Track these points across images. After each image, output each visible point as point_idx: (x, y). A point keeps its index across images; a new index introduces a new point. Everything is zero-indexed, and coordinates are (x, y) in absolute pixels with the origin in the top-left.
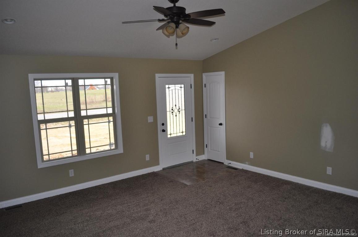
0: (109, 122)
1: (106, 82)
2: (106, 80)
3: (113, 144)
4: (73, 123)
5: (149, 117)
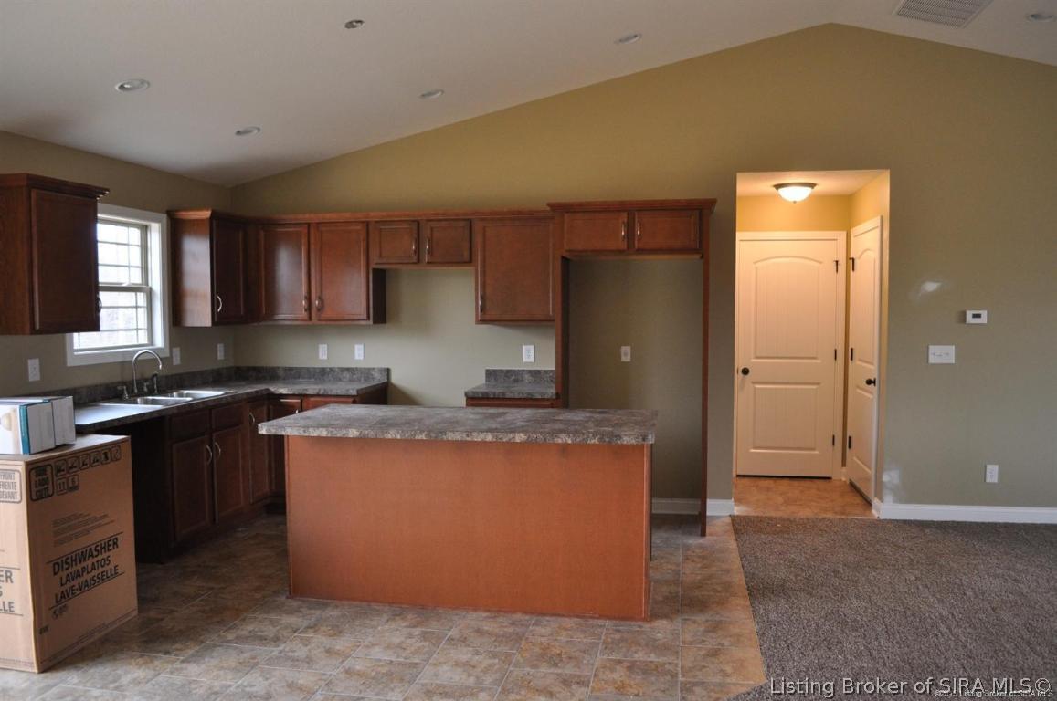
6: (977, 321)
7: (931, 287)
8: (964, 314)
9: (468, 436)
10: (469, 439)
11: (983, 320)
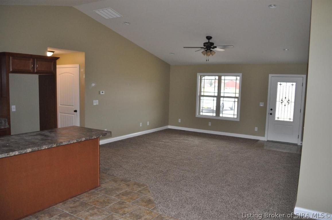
0: (235, 101)
1: (237, 78)
2: (237, 77)
3: (235, 115)
4: (215, 99)
5: (261, 103)
6: (102, 94)
7: (93, 85)
8: (100, 92)
9: (69, 142)
10: (70, 143)
11: (103, 93)
